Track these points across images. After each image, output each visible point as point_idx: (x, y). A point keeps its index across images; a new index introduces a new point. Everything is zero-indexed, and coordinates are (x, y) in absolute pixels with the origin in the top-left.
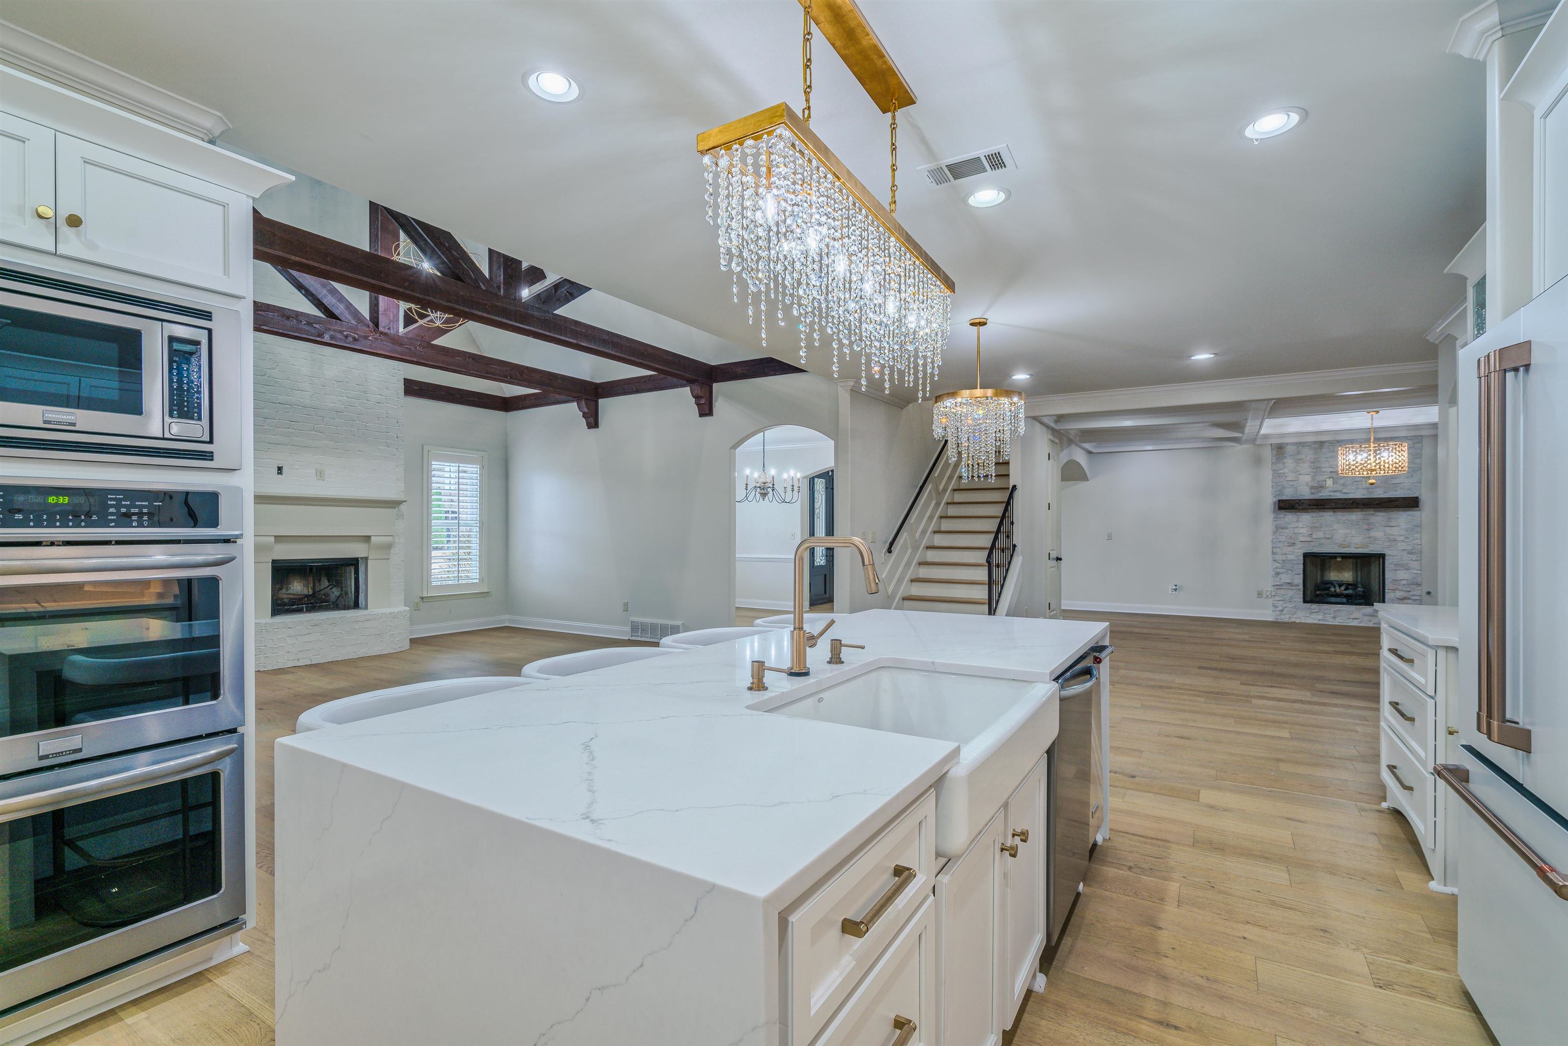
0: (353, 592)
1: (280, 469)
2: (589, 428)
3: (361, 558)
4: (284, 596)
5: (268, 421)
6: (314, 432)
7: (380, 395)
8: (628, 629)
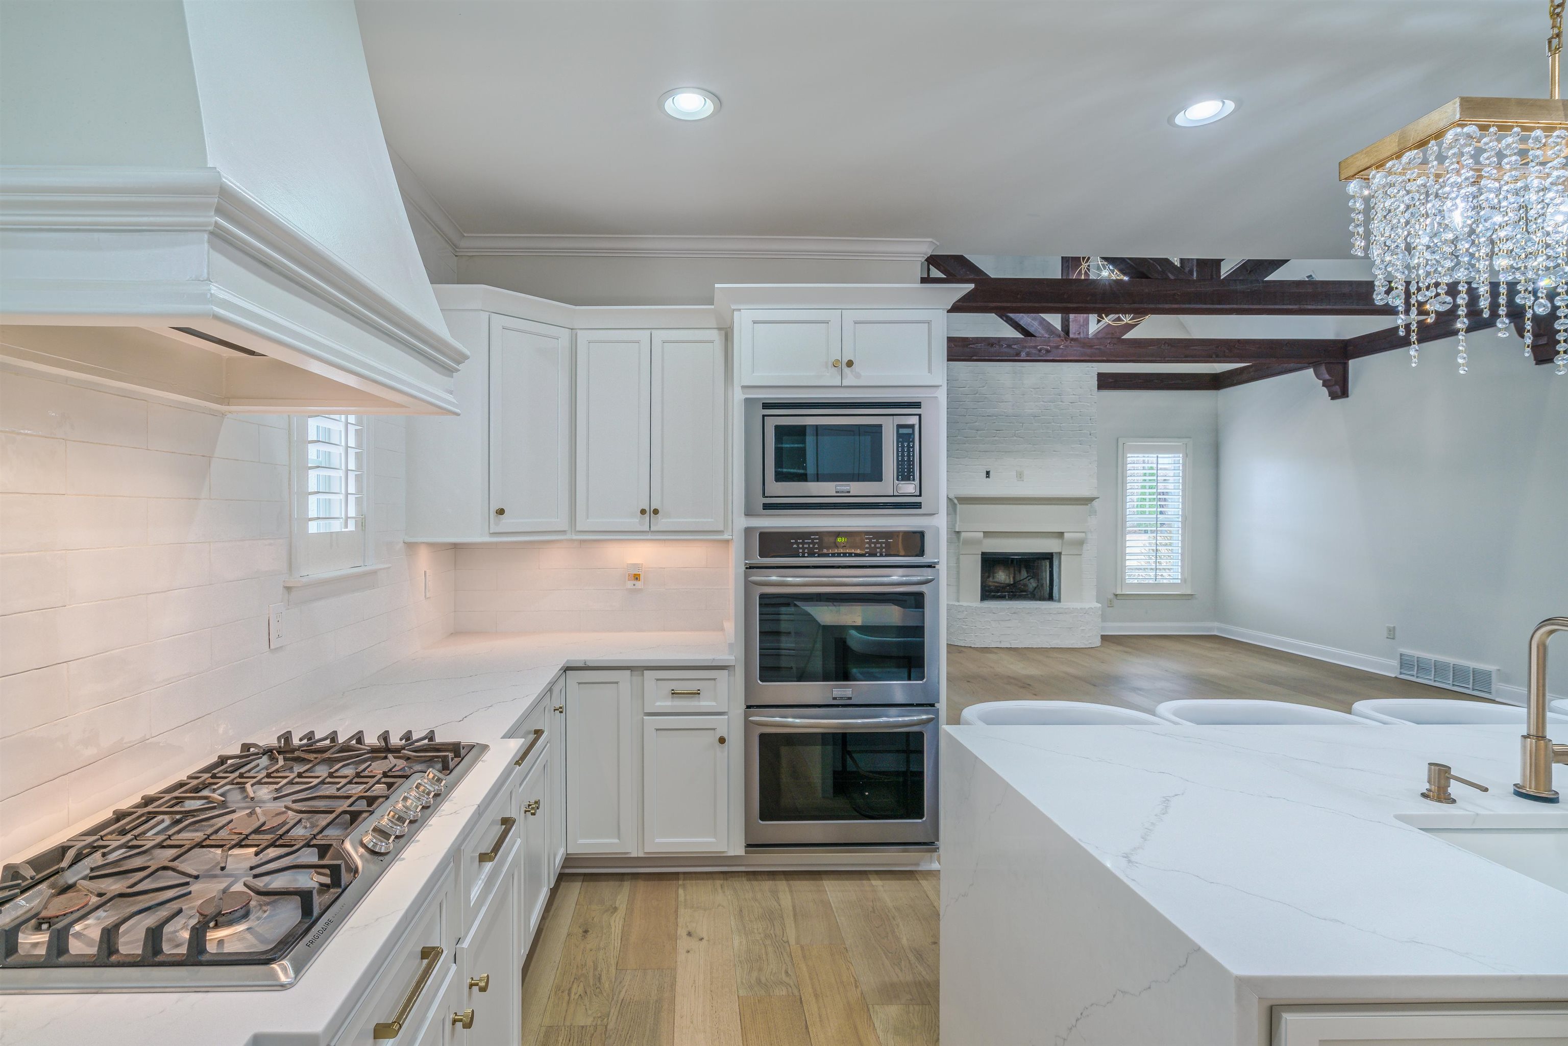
0: (1048, 585)
1: (988, 473)
2: (1332, 399)
3: (1056, 553)
4: (990, 584)
6: (1015, 438)
7: (1074, 395)
8: (1395, 663)
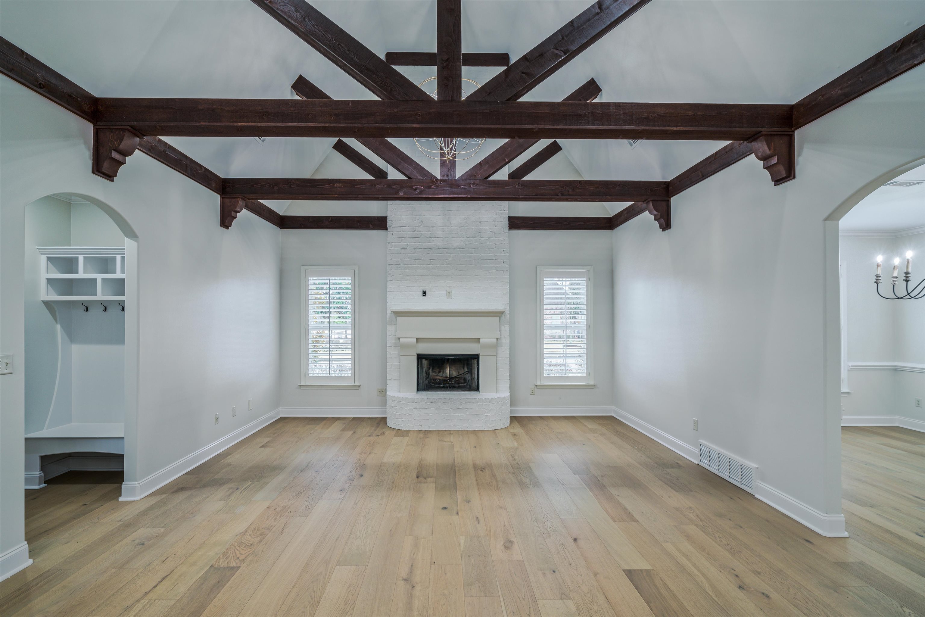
0: (476, 378)
1: (424, 293)
2: (661, 230)
5: (417, 261)
6: (445, 265)
7: (491, 232)
8: (698, 452)
